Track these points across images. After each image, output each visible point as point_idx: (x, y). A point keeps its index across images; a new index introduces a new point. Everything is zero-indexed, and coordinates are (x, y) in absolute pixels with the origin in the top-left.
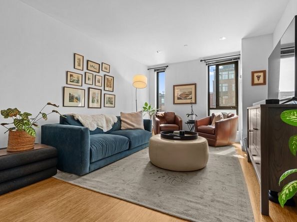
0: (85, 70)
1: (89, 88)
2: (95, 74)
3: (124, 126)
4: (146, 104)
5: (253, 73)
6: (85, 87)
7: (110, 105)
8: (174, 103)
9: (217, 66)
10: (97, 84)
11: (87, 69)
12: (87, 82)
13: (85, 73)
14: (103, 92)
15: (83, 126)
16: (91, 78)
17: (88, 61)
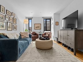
0: (5, 14)
1: (7, 22)
2: (10, 16)
3: (22, 37)
4: (26, 29)
5: (56, 22)
6: (6, 21)
7: (15, 29)
8: (35, 29)
9: (46, 20)
10: (10, 21)
11: (6, 13)
12: (6, 19)
13: (6, 15)
14: (13, 24)
15: (9, 38)
16: (8, 18)
17: (7, 10)
